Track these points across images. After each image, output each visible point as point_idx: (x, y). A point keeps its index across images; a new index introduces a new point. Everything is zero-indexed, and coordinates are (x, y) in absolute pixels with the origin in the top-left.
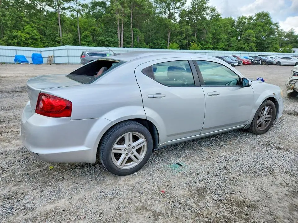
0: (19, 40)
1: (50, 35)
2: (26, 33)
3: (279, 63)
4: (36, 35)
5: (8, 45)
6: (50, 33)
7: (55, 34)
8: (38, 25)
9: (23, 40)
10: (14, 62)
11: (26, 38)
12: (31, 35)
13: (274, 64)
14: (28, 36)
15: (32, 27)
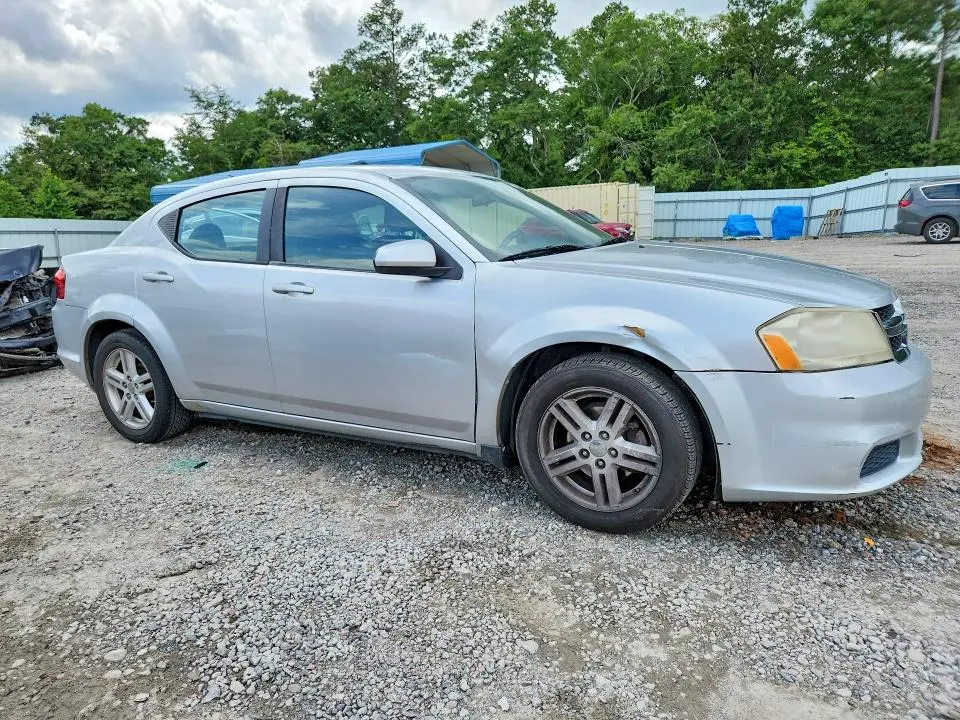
0: (783, 170)
1: (889, 140)
2: (810, 145)
4: (842, 147)
5: (750, 189)
6: (894, 131)
7: (910, 133)
8: (857, 112)
9: (796, 169)
10: (721, 235)
11: (805, 161)
12: (823, 150)
14: (814, 154)
15: (835, 124)
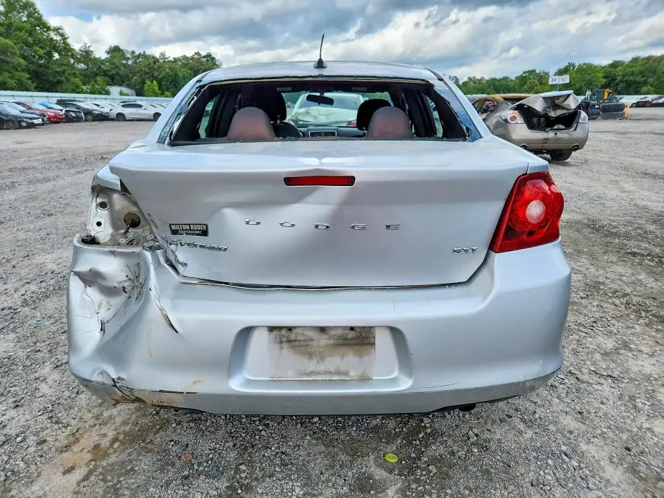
3: (121, 117)
13: (112, 120)
